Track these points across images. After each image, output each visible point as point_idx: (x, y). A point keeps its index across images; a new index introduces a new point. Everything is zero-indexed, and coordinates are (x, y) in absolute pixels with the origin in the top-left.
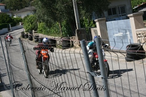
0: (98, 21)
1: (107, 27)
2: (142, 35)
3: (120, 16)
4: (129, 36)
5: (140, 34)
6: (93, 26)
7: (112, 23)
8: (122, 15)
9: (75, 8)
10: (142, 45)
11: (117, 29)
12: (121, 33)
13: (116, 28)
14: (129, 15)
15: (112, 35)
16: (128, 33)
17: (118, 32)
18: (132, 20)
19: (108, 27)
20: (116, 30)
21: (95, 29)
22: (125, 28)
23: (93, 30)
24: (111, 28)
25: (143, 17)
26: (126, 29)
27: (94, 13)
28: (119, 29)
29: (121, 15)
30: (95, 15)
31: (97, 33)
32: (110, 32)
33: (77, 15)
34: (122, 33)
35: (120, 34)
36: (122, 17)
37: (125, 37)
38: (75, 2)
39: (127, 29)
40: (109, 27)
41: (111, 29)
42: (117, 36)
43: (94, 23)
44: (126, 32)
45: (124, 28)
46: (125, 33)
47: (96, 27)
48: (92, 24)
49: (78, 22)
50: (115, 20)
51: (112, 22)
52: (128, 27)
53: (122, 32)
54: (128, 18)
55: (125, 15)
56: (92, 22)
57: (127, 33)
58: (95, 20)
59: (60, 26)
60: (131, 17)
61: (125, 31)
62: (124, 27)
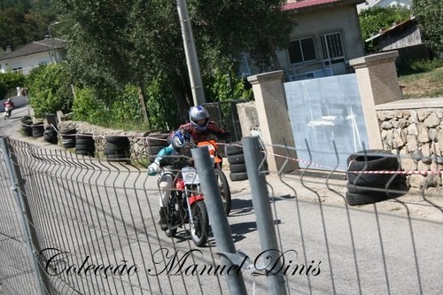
0: (260, 80)
1: (288, 97)
2: (396, 124)
3: (327, 63)
4: (354, 125)
5: (387, 120)
6: (243, 97)
7: (301, 86)
8: (333, 62)
9: (188, 42)
10: (394, 152)
11: (319, 105)
12: (330, 117)
13: (315, 101)
14: (352, 62)
15: (304, 122)
16: (352, 117)
17: (320, 113)
18: (362, 77)
19: (291, 99)
20: (313, 107)
21: (248, 104)
22: (343, 102)
23: (243, 109)
24: (300, 102)
25: (397, 66)
26: (347, 103)
27: (246, 56)
28: (322, 104)
29: (329, 60)
30: (249, 63)
31: (257, 117)
32: (295, 115)
33: (192, 64)
34: (333, 118)
35: (328, 120)
36: (331, 68)
37: (342, 129)
38: (186, 23)
39: (349, 105)
40: (294, 97)
41: (298, 106)
42: (317, 127)
43: (248, 86)
44: (345, 114)
45: (340, 102)
46: (342, 118)
47: (252, 98)
48: (242, 91)
49: (195, 85)
50: (311, 76)
51: (303, 82)
52: (352, 98)
53: (332, 115)
54: (351, 70)
55: (342, 60)
56: (241, 85)
57: (348, 117)
58: (249, 79)
59: (141, 97)
60: (360, 66)
61: (341, 111)
62: (339, 97)
